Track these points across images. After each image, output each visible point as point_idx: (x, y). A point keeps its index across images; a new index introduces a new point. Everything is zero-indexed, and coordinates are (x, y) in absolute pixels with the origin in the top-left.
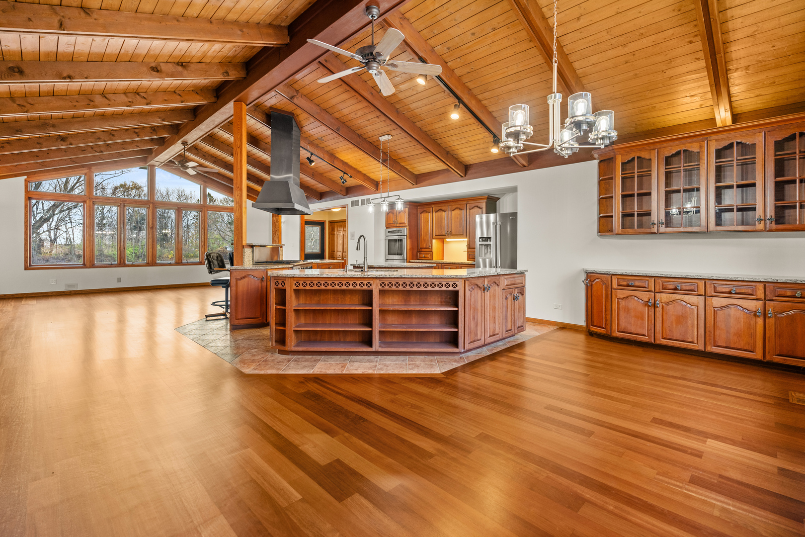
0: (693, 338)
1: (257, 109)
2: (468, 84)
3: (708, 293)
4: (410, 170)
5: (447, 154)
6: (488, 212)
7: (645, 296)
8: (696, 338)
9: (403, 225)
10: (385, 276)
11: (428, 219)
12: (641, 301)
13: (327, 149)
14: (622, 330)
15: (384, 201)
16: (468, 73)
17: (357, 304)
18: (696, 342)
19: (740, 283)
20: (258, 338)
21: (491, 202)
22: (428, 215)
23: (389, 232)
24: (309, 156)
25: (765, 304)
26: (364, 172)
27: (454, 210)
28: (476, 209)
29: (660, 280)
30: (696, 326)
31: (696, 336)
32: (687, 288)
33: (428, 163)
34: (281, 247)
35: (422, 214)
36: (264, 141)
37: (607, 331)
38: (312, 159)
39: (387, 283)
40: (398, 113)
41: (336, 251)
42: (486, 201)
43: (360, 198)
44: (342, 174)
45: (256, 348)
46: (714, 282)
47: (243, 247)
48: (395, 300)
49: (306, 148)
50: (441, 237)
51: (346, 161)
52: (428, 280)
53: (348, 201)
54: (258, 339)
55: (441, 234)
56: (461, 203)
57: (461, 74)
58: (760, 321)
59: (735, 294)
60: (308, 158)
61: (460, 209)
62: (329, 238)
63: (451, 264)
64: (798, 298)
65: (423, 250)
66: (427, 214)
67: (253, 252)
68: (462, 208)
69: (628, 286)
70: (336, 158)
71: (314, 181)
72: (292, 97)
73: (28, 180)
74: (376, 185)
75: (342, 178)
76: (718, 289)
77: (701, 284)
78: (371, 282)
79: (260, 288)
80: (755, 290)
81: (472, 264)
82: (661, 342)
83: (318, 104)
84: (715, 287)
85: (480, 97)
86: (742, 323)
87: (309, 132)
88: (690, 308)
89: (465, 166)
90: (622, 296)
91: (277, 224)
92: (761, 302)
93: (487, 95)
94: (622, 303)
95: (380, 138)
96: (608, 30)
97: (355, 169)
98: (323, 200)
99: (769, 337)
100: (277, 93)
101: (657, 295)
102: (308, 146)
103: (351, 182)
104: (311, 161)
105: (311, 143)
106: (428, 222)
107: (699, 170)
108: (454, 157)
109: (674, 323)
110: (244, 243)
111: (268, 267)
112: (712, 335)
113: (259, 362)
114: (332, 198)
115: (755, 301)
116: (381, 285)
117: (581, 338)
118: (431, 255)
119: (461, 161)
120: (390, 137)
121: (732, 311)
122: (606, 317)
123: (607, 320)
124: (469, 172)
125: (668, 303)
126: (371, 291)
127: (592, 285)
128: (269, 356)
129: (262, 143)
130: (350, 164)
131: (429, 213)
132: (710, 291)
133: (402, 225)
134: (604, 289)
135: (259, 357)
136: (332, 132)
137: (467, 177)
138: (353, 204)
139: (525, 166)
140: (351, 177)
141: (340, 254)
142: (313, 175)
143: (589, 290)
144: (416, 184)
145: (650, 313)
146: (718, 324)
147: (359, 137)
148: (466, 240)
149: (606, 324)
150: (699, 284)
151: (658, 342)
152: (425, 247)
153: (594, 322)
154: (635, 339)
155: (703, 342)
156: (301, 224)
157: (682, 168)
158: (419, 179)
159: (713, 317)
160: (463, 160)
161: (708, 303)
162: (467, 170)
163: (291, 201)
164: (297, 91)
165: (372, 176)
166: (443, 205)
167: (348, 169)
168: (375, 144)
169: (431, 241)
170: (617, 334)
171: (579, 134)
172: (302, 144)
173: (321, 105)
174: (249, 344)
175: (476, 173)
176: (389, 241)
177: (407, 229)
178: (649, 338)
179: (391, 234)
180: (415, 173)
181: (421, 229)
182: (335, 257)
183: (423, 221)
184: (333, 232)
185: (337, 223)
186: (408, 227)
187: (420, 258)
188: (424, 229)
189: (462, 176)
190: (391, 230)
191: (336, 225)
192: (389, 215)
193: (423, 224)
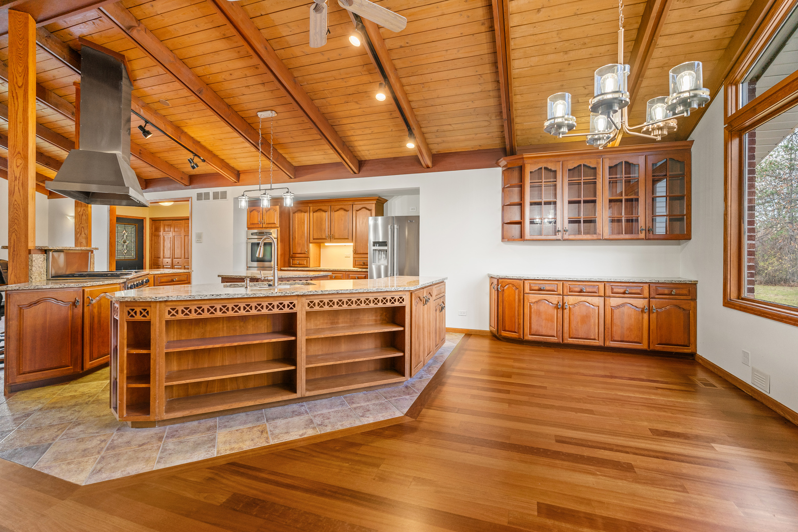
0: (595, 335)
1: (52, 35)
2: (396, 62)
3: (607, 294)
4: (289, 160)
5: (344, 146)
6: (377, 215)
7: (555, 299)
8: (597, 336)
9: (273, 226)
10: (315, 293)
11: (304, 220)
12: (551, 304)
13: (172, 119)
14: (534, 333)
15: (265, 194)
16: (401, 47)
17: (264, 334)
18: (597, 339)
19: (631, 284)
20: (73, 402)
21: (380, 204)
22: (304, 216)
23: (252, 234)
24: (143, 125)
25: (649, 300)
26: (222, 157)
27: (338, 210)
28: (364, 211)
29: (567, 284)
30: (597, 324)
31: (597, 333)
32: (590, 290)
33: (315, 153)
34: (92, 252)
35: (296, 214)
36: (57, 92)
37: (520, 335)
38: (147, 128)
39: (316, 301)
40: (295, 83)
41: (162, 257)
42: (375, 202)
43: (211, 190)
44: (191, 156)
45: (79, 424)
46: (612, 284)
47: (30, 252)
48: (318, 323)
49: (138, 112)
50: (319, 241)
51: (198, 139)
52: (370, 295)
53: (192, 192)
54: (75, 405)
55: (321, 237)
56: (346, 203)
57: (392, 47)
58: (646, 316)
59: (628, 294)
60: (141, 127)
61: (345, 210)
62: (151, 240)
63: (336, 271)
64: (673, 295)
65: (298, 255)
66: (303, 214)
67: (47, 260)
68: (347, 209)
69: (540, 290)
70: (183, 132)
71: (141, 162)
72: (130, 28)
74: (238, 176)
75: (191, 161)
76: (615, 290)
77: (601, 286)
78: (295, 302)
79: (70, 318)
80: (642, 290)
81: (361, 271)
82: (568, 342)
83: (172, 48)
84: (612, 289)
85: (404, 81)
86: (633, 319)
87: (146, 89)
88: (593, 308)
89: (362, 161)
90: (534, 300)
91: (84, 217)
92: (647, 300)
93: (413, 79)
94: (534, 307)
95: (259, 114)
96: (559, 32)
97: (210, 152)
98: (150, 189)
99: (652, 330)
100: (102, 15)
101: (565, 297)
102: (142, 110)
103: (203, 168)
104: (146, 133)
105: (146, 106)
106: (304, 223)
107: (596, 183)
108: (350, 150)
109: (579, 323)
110: (31, 246)
111: (85, 284)
112: (610, 332)
113: (99, 453)
114: (166, 187)
115: (642, 299)
116: (309, 305)
117: (486, 343)
118: (307, 262)
119: (356, 155)
120: (274, 114)
121: (625, 309)
122: (518, 321)
123: (519, 324)
124: (364, 168)
125: (574, 305)
126: (295, 314)
127: (503, 290)
128: (114, 435)
129: (53, 95)
130: (204, 143)
131: (305, 213)
132: (608, 292)
133: (271, 225)
134: (517, 294)
135: (95, 442)
136: (189, 93)
137: (360, 174)
138: (199, 197)
139: (428, 167)
140: (204, 161)
141: (169, 260)
142: (140, 153)
143: (500, 295)
144: (295, 178)
145: (559, 315)
146: (615, 321)
147: (229, 108)
148: (352, 244)
149: (519, 328)
150: (600, 286)
151: (565, 342)
152: (299, 252)
153: (505, 327)
154: (545, 341)
155: (603, 338)
156: (111, 220)
157: (582, 181)
158: (299, 172)
159: (610, 315)
160: (359, 154)
161: (607, 303)
162: (361, 166)
163: (122, 184)
164: (139, 21)
165: (232, 163)
166: (323, 204)
167: (201, 151)
168: (249, 121)
169: (308, 246)
170: (529, 337)
171: (685, 114)
172: (134, 106)
173: (176, 52)
174: (60, 418)
175: (371, 170)
176: (253, 244)
177: (278, 230)
178: (558, 338)
179: (256, 237)
180: (295, 164)
181: (295, 231)
182: (161, 264)
183: (296, 222)
184: (157, 233)
185: (164, 221)
186: (279, 229)
187: (293, 266)
188: (298, 231)
189: (355, 173)
190: (255, 231)
191: (162, 224)
192: (252, 213)
193: (296, 225)
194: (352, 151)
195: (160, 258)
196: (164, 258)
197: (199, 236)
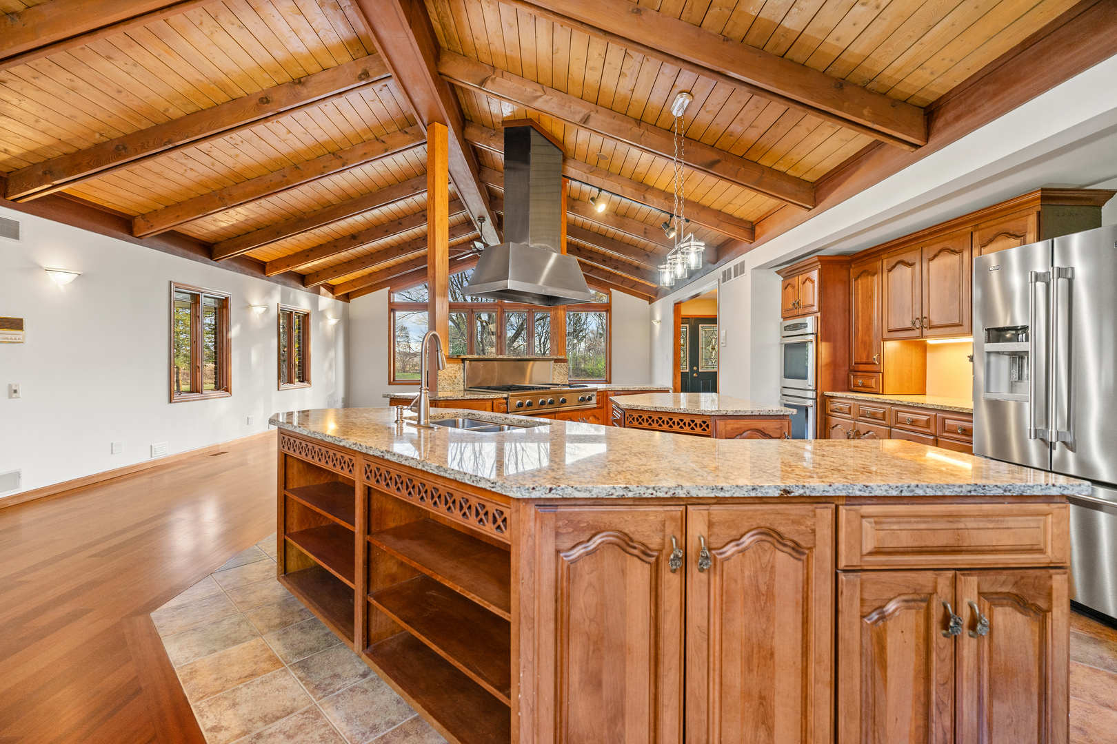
9: (810, 310)
11: (873, 290)
13: (627, 174)
21: (1068, 211)
22: (872, 282)
23: (786, 328)
27: (937, 256)
38: (599, 199)
39: (373, 468)
42: (1036, 208)
43: (732, 264)
49: (586, 181)
50: (901, 336)
51: (671, 191)
52: (440, 482)
53: (718, 273)
55: (903, 327)
56: (957, 232)
60: (593, 200)
61: (953, 252)
63: (913, 407)
65: (862, 367)
66: (870, 278)
68: (959, 248)
70: (648, 188)
73: (392, 290)
75: (666, 226)
78: (354, 461)
89: (925, 109)
97: (695, 204)
102: (590, 177)
105: (596, 170)
106: (872, 298)
116: (366, 471)
118: (878, 382)
120: (687, 98)
124: (938, 124)
130: (679, 195)
131: (875, 274)
133: (808, 310)
137: (931, 143)
138: (724, 276)
140: (687, 221)
144: (815, 207)
148: (970, 339)
152: (864, 361)
156: (675, 322)
162: (930, 120)
165: (734, 212)
167: (679, 207)
169: (879, 346)
175: (958, 118)
176: (787, 346)
177: (816, 318)
179: (789, 333)
180: (810, 177)
183: (860, 297)
186: (819, 314)
187: (855, 388)
188: (862, 316)
189: (917, 146)
190: (790, 322)
192: (787, 290)
193: (860, 305)
194: (883, 91)
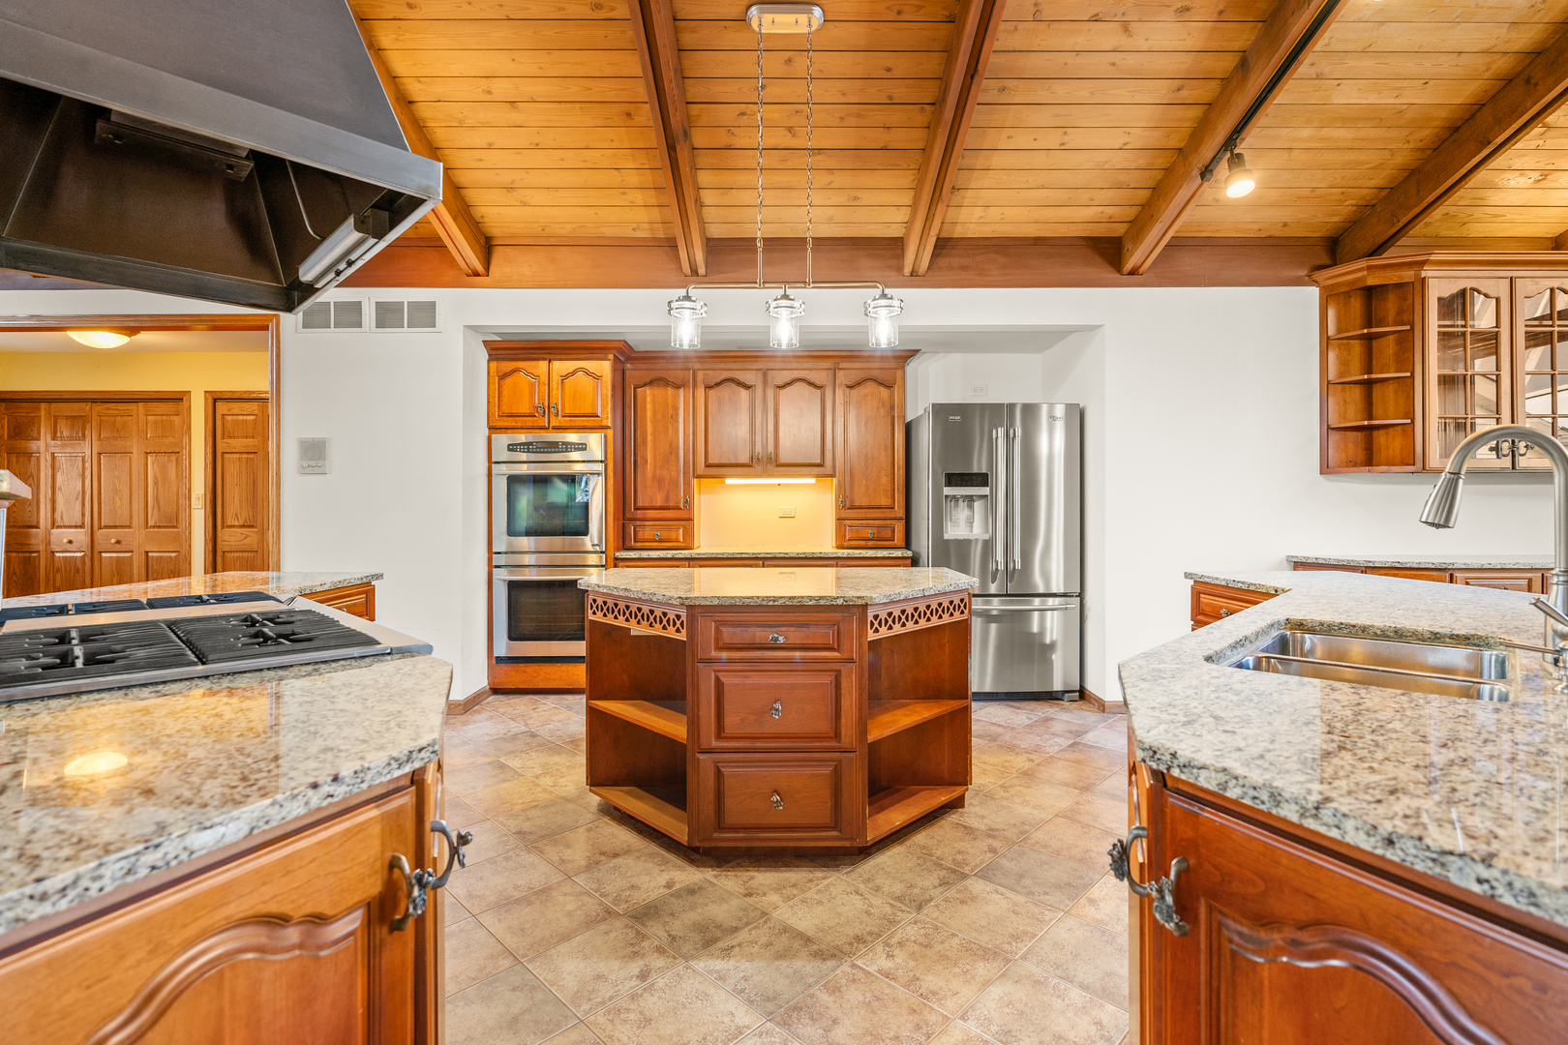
9: (589, 422)
11: (675, 410)
22: (676, 397)
23: (512, 448)
27: (789, 384)
35: (646, 391)
41: (44, 523)
55: (727, 461)
61: (813, 385)
65: (653, 513)
68: (816, 384)
106: (673, 417)
118: (688, 533)
124: (945, 263)
131: (678, 386)
133: (583, 421)
141: (80, 535)
144: (707, 275)
152: (658, 505)
158: (720, 257)
166: (741, 365)
169: (687, 485)
175: (964, 268)
177: (606, 437)
179: (524, 457)
181: (645, 442)
182: (42, 548)
183: (649, 414)
184: (21, 444)
185: (53, 405)
186: (610, 432)
187: (639, 544)
188: (655, 441)
189: (914, 273)
190: (522, 438)
191: (43, 413)
192: (509, 381)
193: (649, 424)
195: (37, 527)
196: (53, 525)
197: (314, 453)
